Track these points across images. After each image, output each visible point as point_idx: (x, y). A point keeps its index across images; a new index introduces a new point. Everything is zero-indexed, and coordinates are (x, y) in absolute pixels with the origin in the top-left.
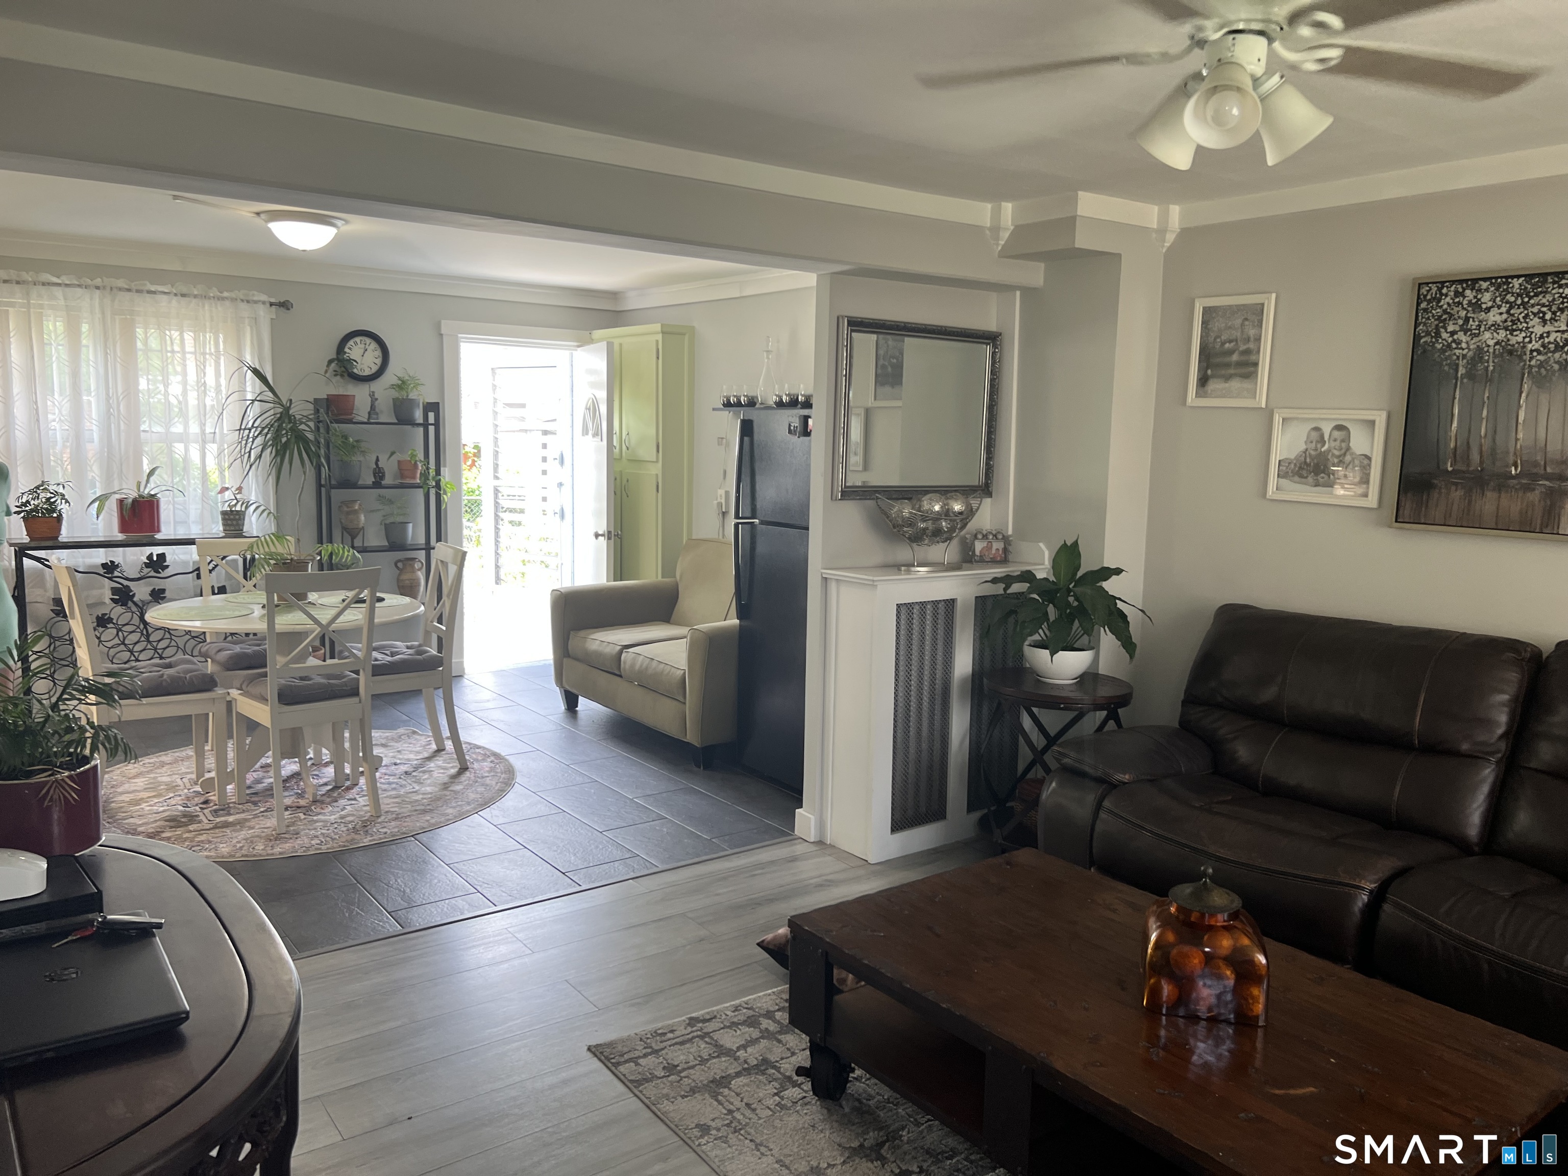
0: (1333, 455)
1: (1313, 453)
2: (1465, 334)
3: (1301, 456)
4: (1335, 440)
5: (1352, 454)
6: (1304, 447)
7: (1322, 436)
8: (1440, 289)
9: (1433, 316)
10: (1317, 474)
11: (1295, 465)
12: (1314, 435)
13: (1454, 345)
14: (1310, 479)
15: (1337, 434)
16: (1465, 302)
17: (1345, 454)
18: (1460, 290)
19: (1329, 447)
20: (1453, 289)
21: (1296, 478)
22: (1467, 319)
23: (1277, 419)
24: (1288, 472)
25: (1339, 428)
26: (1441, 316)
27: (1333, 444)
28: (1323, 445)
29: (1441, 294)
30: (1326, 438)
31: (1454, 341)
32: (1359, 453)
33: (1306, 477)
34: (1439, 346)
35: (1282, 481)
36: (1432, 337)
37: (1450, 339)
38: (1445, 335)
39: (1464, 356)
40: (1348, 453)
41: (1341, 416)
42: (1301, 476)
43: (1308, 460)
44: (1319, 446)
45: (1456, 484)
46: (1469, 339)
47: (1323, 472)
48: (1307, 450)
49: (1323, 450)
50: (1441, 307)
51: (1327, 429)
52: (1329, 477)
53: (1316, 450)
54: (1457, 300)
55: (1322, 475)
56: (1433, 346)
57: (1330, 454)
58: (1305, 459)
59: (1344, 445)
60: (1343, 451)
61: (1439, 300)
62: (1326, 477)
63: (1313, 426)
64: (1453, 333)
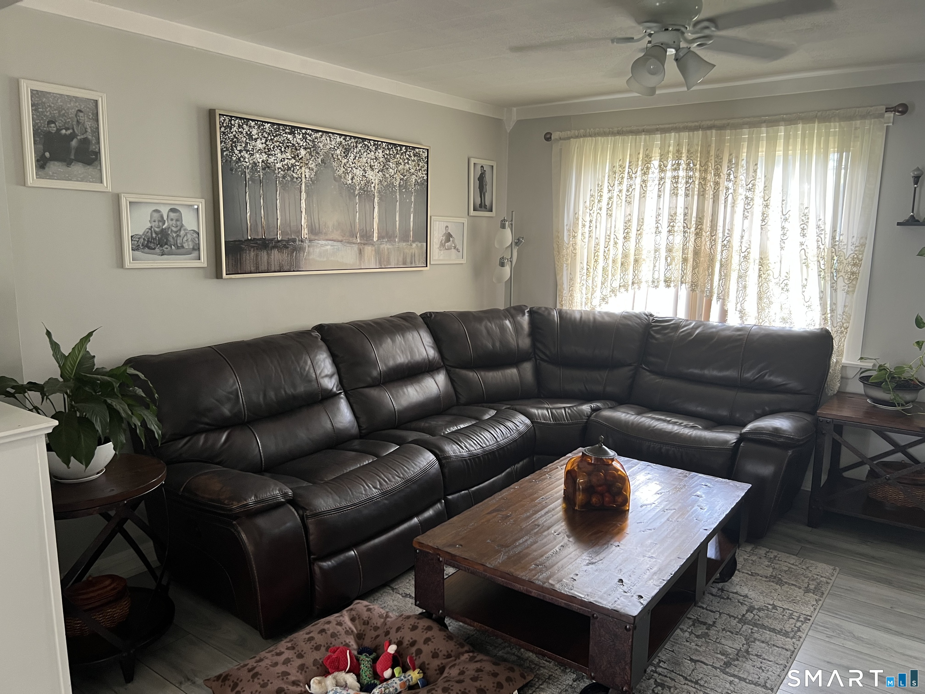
0: (172, 231)
1: (157, 230)
2: (247, 153)
3: (148, 232)
4: (172, 220)
5: (185, 230)
6: (149, 225)
7: (162, 217)
8: (230, 121)
9: (229, 138)
10: (161, 246)
11: (144, 239)
12: (156, 215)
13: (242, 159)
14: (157, 250)
15: (172, 215)
16: (244, 133)
17: (180, 230)
18: (241, 124)
19: (168, 225)
20: (237, 122)
21: (147, 250)
22: (247, 144)
23: (124, 203)
24: (139, 245)
25: (173, 210)
26: (233, 139)
27: (171, 222)
28: (164, 224)
29: (232, 125)
30: (165, 218)
31: (242, 156)
32: (189, 229)
33: (154, 249)
34: (234, 159)
35: (136, 252)
36: (230, 152)
37: (239, 155)
38: (236, 152)
39: (248, 167)
40: (182, 229)
41: (176, 202)
42: (149, 248)
43: (154, 235)
44: (161, 224)
45: (253, 247)
46: (249, 156)
47: (166, 244)
48: (152, 227)
49: (164, 227)
50: (232, 133)
51: (165, 211)
52: (171, 247)
53: (158, 227)
54: (240, 130)
55: (166, 246)
56: (231, 158)
57: (170, 230)
58: (152, 234)
59: (178, 223)
60: (179, 228)
61: (231, 129)
62: (169, 248)
63: (154, 209)
64: (240, 151)
